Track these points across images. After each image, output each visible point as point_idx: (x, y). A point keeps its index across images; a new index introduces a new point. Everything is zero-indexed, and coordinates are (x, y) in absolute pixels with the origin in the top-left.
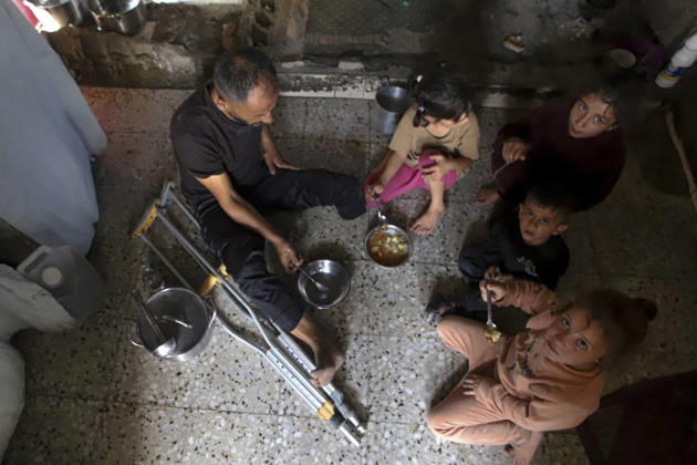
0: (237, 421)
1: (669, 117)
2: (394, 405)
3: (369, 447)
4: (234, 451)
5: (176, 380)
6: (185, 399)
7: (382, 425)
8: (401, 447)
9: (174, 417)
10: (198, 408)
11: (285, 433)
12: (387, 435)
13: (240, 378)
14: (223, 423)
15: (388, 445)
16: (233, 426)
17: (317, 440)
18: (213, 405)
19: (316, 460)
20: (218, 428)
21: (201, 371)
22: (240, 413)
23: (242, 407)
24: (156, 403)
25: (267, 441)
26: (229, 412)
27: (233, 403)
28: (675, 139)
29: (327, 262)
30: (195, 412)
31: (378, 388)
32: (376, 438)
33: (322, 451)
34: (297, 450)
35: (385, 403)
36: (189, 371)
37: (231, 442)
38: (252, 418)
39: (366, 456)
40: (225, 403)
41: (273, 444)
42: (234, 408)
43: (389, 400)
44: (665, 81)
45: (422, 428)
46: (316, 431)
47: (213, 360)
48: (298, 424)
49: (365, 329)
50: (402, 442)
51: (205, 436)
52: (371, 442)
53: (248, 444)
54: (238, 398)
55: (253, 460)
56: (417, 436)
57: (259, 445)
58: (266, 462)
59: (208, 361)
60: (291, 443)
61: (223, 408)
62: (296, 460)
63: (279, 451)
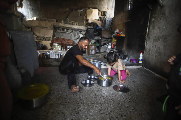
1: (144, 68)
3: (107, 108)
4: (66, 112)
6: (51, 103)
8: (116, 107)
10: (55, 104)
11: (82, 107)
12: (112, 105)
13: (68, 98)
14: (62, 106)
16: (65, 107)
17: (92, 108)
18: (59, 103)
19: (93, 112)
20: (61, 108)
21: (56, 98)
23: (68, 103)
26: (64, 104)
27: (65, 102)
28: (147, 69)
30: (53, 105)
31: (106, 98)
32: (109, 106)
33: (94, 110)
34: (86, 110)
35: (109, 100)
36: (52, 98)
38: (71, 105)
39: (107, 110)
41: (78, 110)
42: (66, 103)
44: (141, 62)
46: (91, 106)
48: (85, 105)
51: (56, 109)
52: (108, 107)
53: (70, 110)
54: (67, 101)
55: (72, 113)
56: (120, 105)
57: (74, 110)
58: (77, 113)
59: (58, 96)
60: (84, 109)
61: (62, 104)
62: (86, 112)
63: (80, 111)
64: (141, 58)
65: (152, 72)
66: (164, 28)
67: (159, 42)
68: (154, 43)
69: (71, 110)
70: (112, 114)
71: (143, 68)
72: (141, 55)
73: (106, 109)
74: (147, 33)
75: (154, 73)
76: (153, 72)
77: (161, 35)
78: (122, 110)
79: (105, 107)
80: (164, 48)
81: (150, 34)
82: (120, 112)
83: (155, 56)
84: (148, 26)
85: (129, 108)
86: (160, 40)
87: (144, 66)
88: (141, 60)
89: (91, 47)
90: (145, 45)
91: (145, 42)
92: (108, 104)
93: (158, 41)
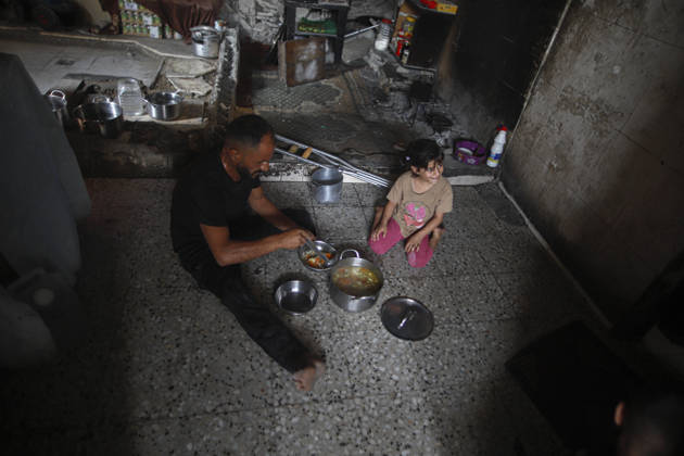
0: (235, 419)
1: (501, 184)
2: (373, 381)
3: (360, 419)
4: (235, 447)
5: (168, 394)
6: (180, 409)
7: (367, 398)
8: (386, 413)
9: (169, 428)
10: (195, 415)
11: (283, 420)
12: (373, 405)
13: (233, 382)
14: (221, 423)
15: (376, 414)
16: (231, 425)
17: (313, 421)
18: (209, 409)
19: (316, 439)
20: (217, 429)
21: (194, 381)
22: (237, 412)
23: (239, 407)
24: (148, 419)
25: (267, 431)
26: (226, 413)
27: (229, 404)
28: (509, 196)
29: (297, 283)
30: (192, 419)
31: (356, 371)
32: (364, 410)
33: (319, 429)
34: (297, 433)
35: (365, 381)
36: (181, 384)
37: (232, 439)
38: (250, 414)
39: (359, 426)
40: (221, 405)
41: (273, 433)
42: (231, 408)
43: (367, 378)
44: (492, 163)
45: (399, 395)
46: (311, 414)
47: (204, 370)
48: (294, 411)
49: (336, 328)
50: (386, 408)
51: (205, 439)
52: (361, 415)
53: (249, 437)
54: (234, 399)
55: (256, 451)
56: (397, 402)
57: (260, 436)
58: (269, 450)
59: (199, 372)
60: (290, 429)
61: (220, 410)
62: (297, 443)
63: (280, 438)
64: (497, 149)
65: (521, 212)
66: (617, 70)
67: (578, 117)
68: (560, 113)
69: (252, 439)
70: (372, 442)
71: (497, 184)
72: (501, 138)
73: (356, 423)
74: (548, 52)
75: (527, 220)
76: (523, 215)
77: (594, 97)
78: (400, 421)
79: (354, 414)
80: (586, 154)
81: (557, 64)
82: (395, 433)
83: (547, 163)
84: (560, 22)
85: (423, 410)
86: (582, 114)
87: (501, 180)
88: (497, 157)
89: (301, 48)
90: (524, 100)
91: (528, 86)
92: (362, 398)
93: (575, 114)
